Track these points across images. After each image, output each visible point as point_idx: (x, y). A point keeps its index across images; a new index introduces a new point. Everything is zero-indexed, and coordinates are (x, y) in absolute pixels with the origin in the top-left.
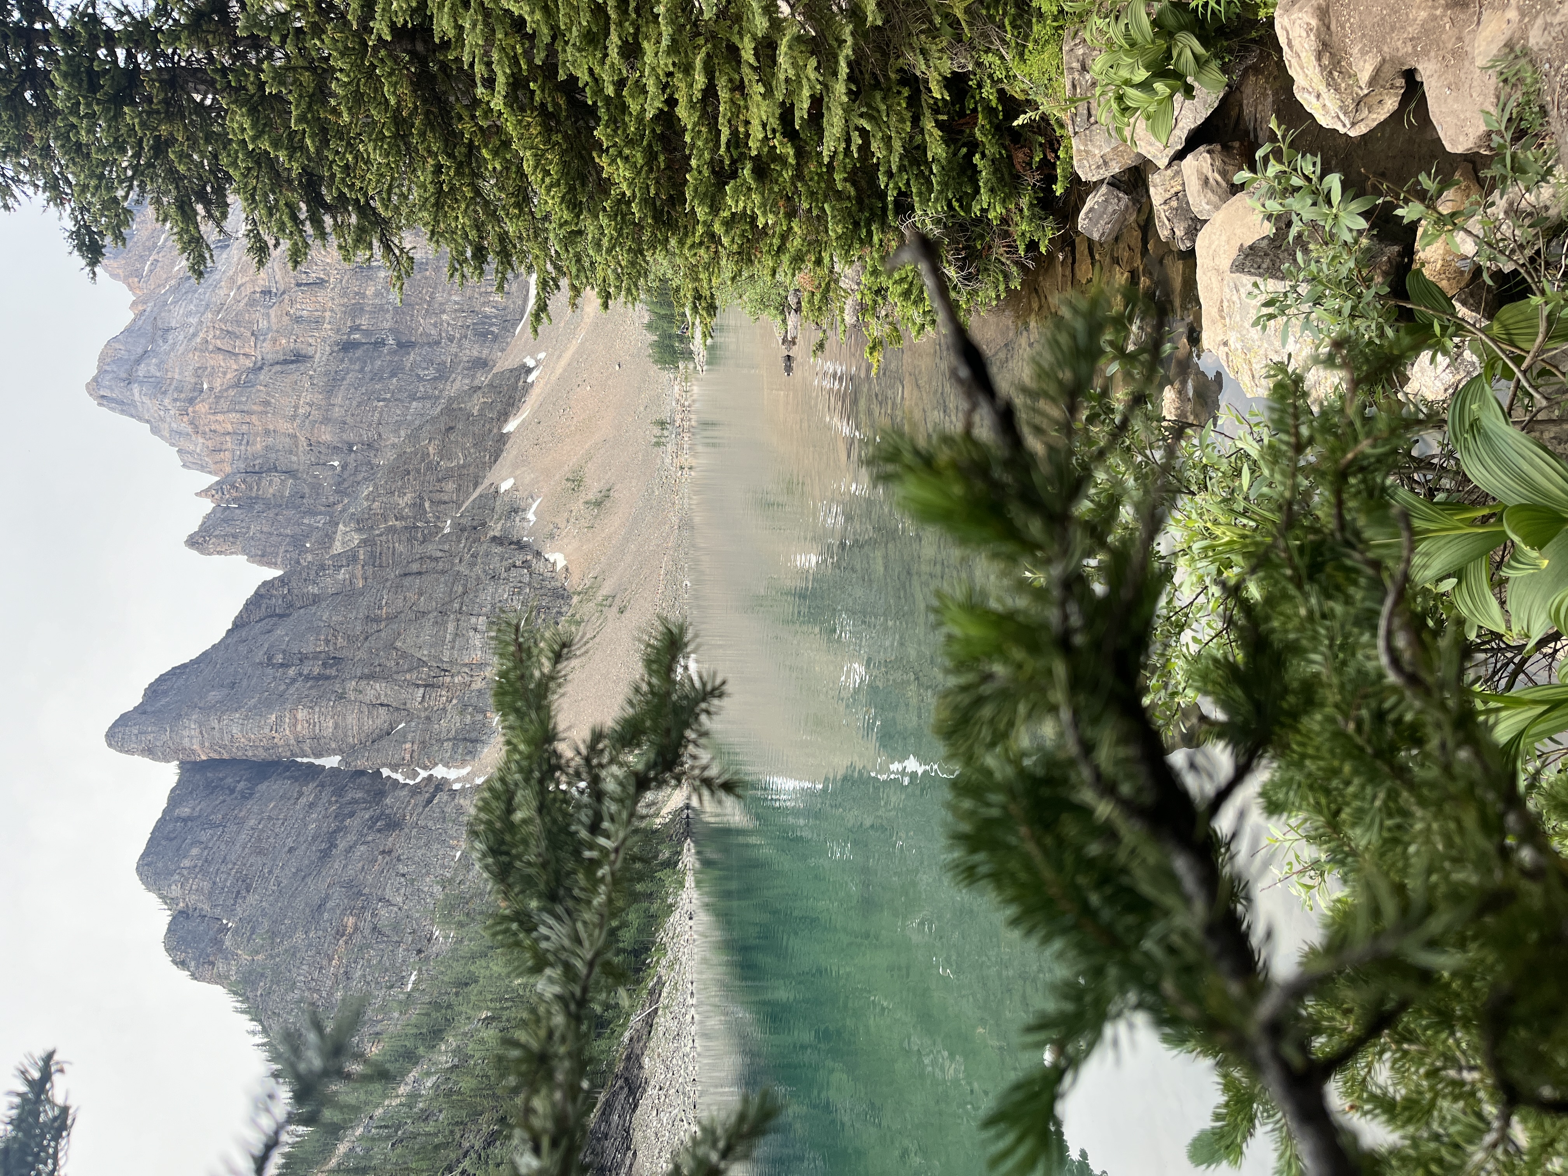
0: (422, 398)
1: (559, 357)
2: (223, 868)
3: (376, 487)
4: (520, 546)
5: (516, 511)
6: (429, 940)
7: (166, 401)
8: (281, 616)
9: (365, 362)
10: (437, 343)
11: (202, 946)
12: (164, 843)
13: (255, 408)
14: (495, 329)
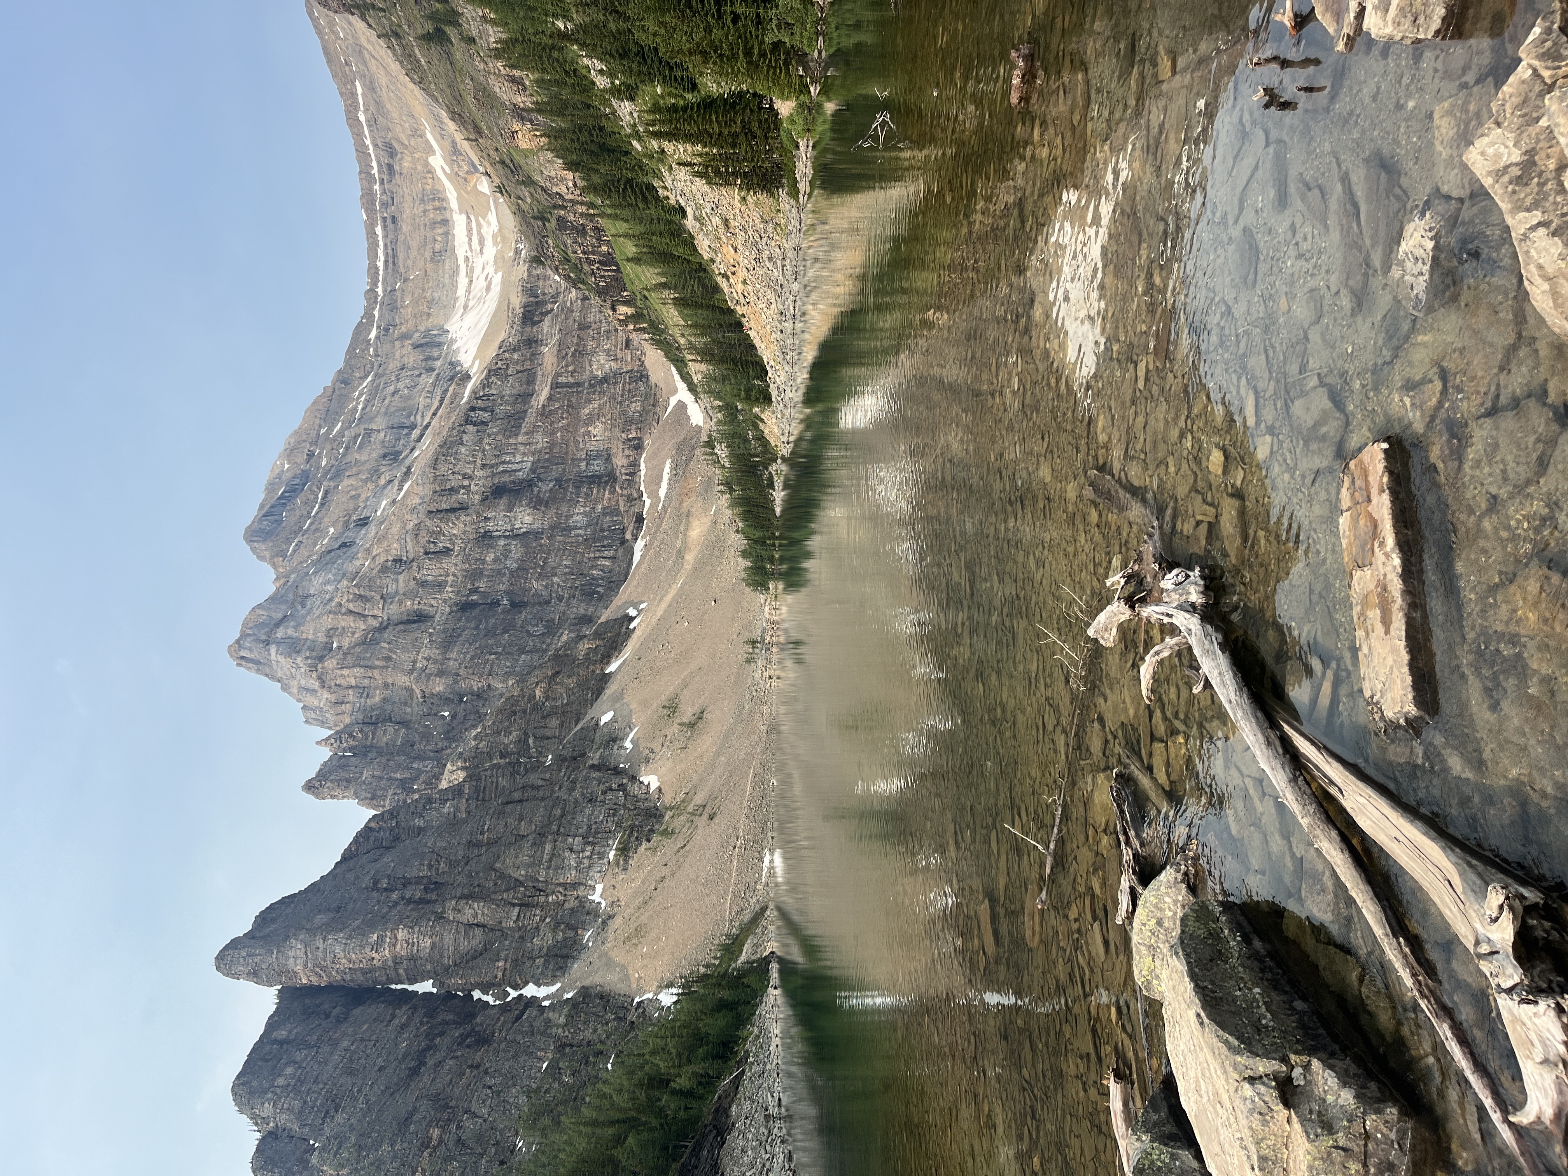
0: (531, 651)
1: (660, 600)
2: (315, 1088)
3: (484, 728)
4: (617, 771)
5: (614, 740)
6: (512, 1152)
7: (299, 660)
8: (387, 848)
9: (481, 621)
10: (548, 602)
11: (289, 1165)
12: (260, 1063)
13: (377, 663)
14: (601, 590)
